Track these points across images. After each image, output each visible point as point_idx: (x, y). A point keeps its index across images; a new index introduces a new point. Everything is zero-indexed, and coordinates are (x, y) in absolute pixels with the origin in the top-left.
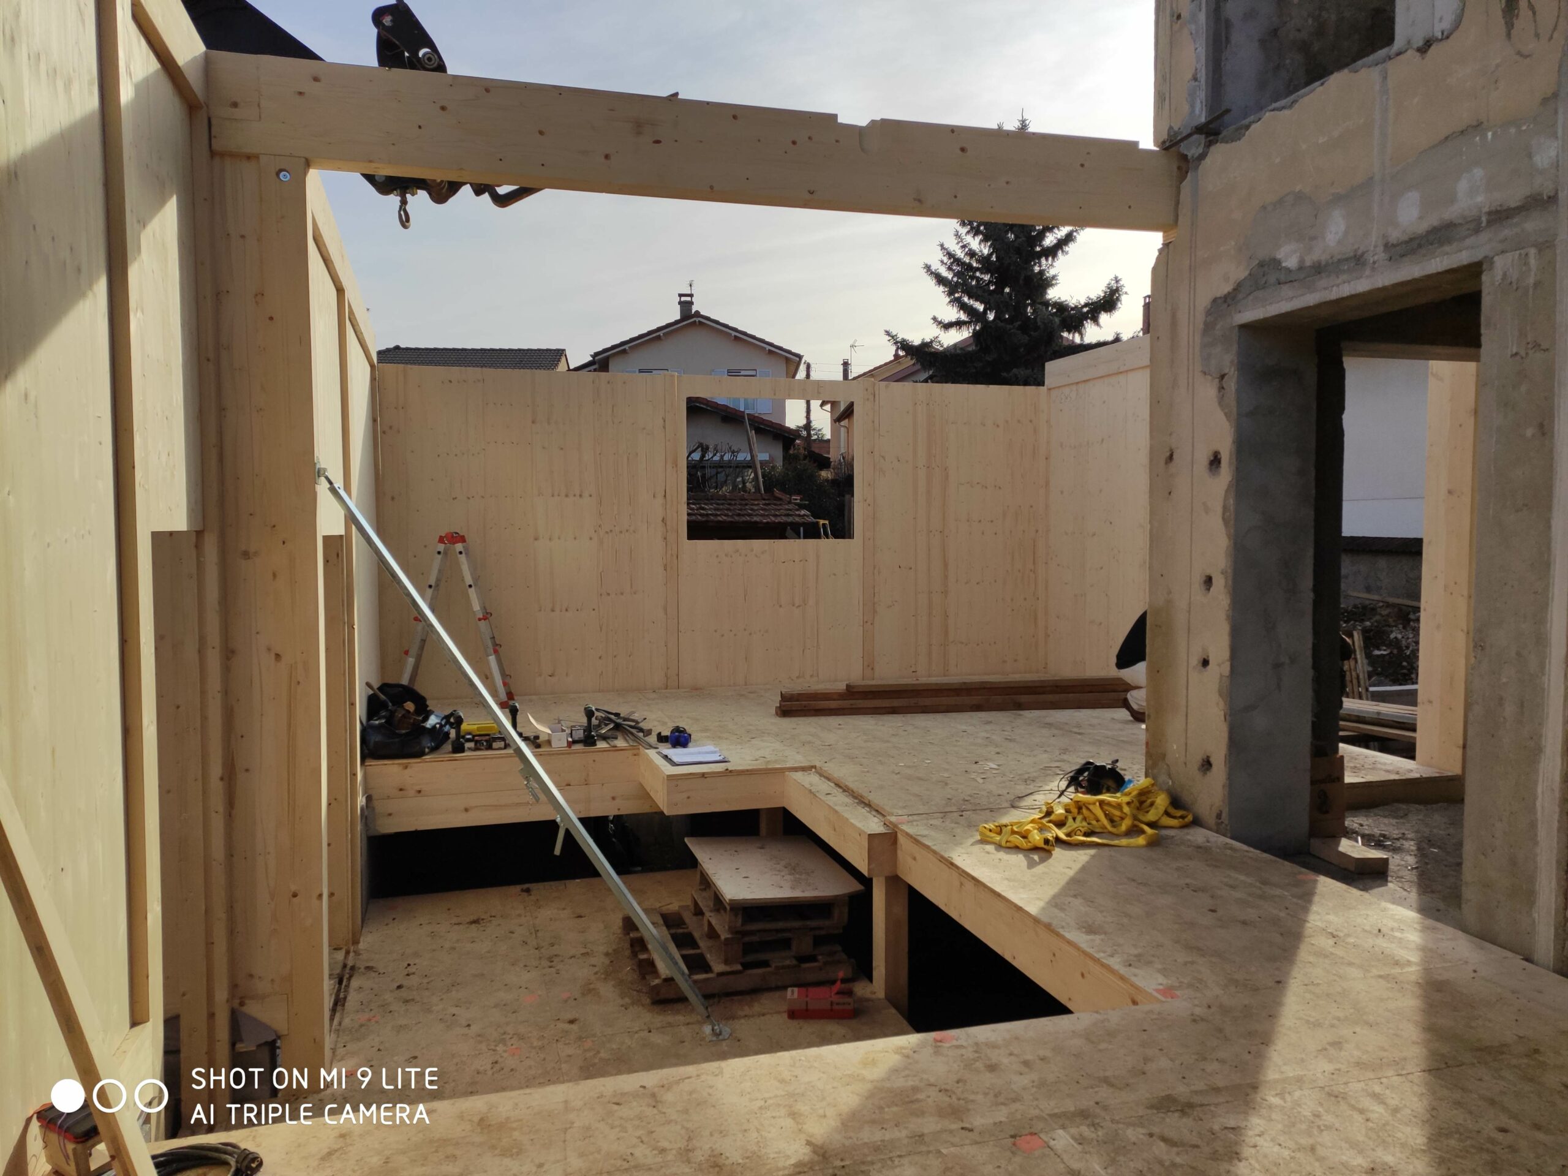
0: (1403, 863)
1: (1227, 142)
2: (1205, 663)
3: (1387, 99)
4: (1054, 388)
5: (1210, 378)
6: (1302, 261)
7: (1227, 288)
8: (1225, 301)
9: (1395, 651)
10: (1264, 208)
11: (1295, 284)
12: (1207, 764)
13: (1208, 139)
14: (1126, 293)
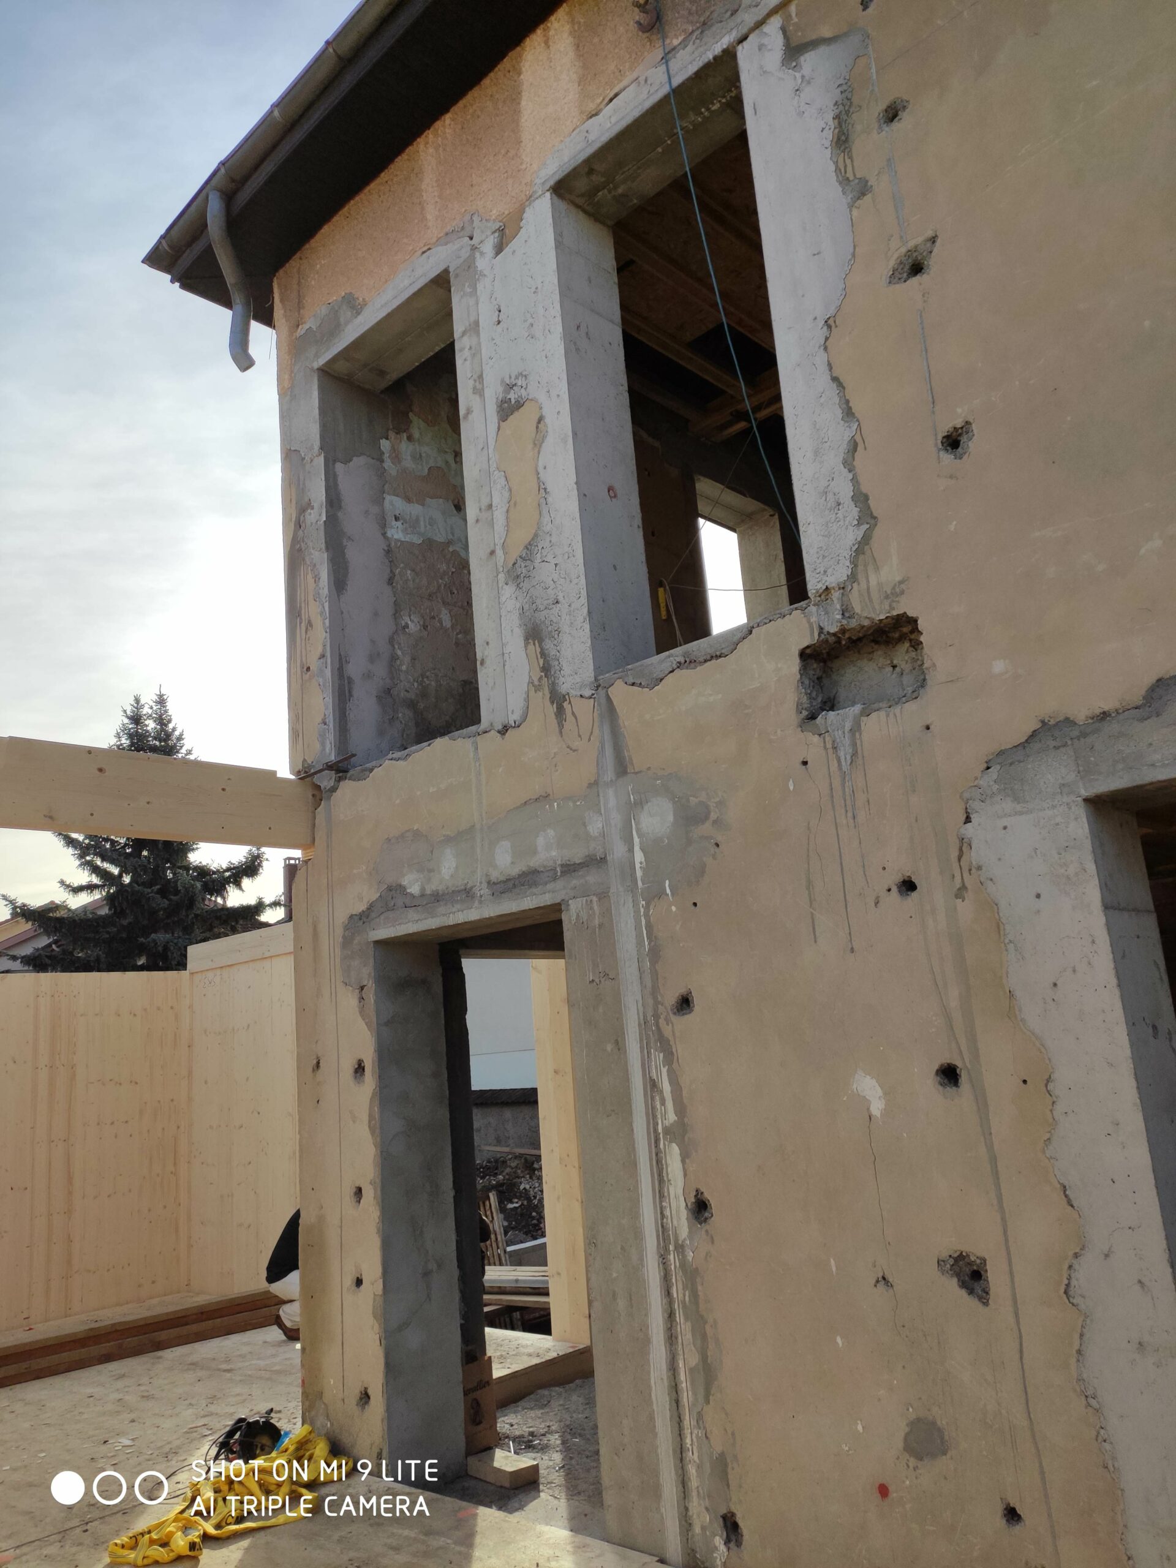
0: (551, 1463)
1: (354, 780)
2: (359, 1282)
3: (480, 765)
4: (197, 972)
5: (351, 988)
6: (423, 889)
7: (361, 907)
8: (360, 919)
9: (525, 1203)
10: (389, 840)
11: (419, 908)
12: (365, 1397)
13: (338, 775)
14: (267, 860)
